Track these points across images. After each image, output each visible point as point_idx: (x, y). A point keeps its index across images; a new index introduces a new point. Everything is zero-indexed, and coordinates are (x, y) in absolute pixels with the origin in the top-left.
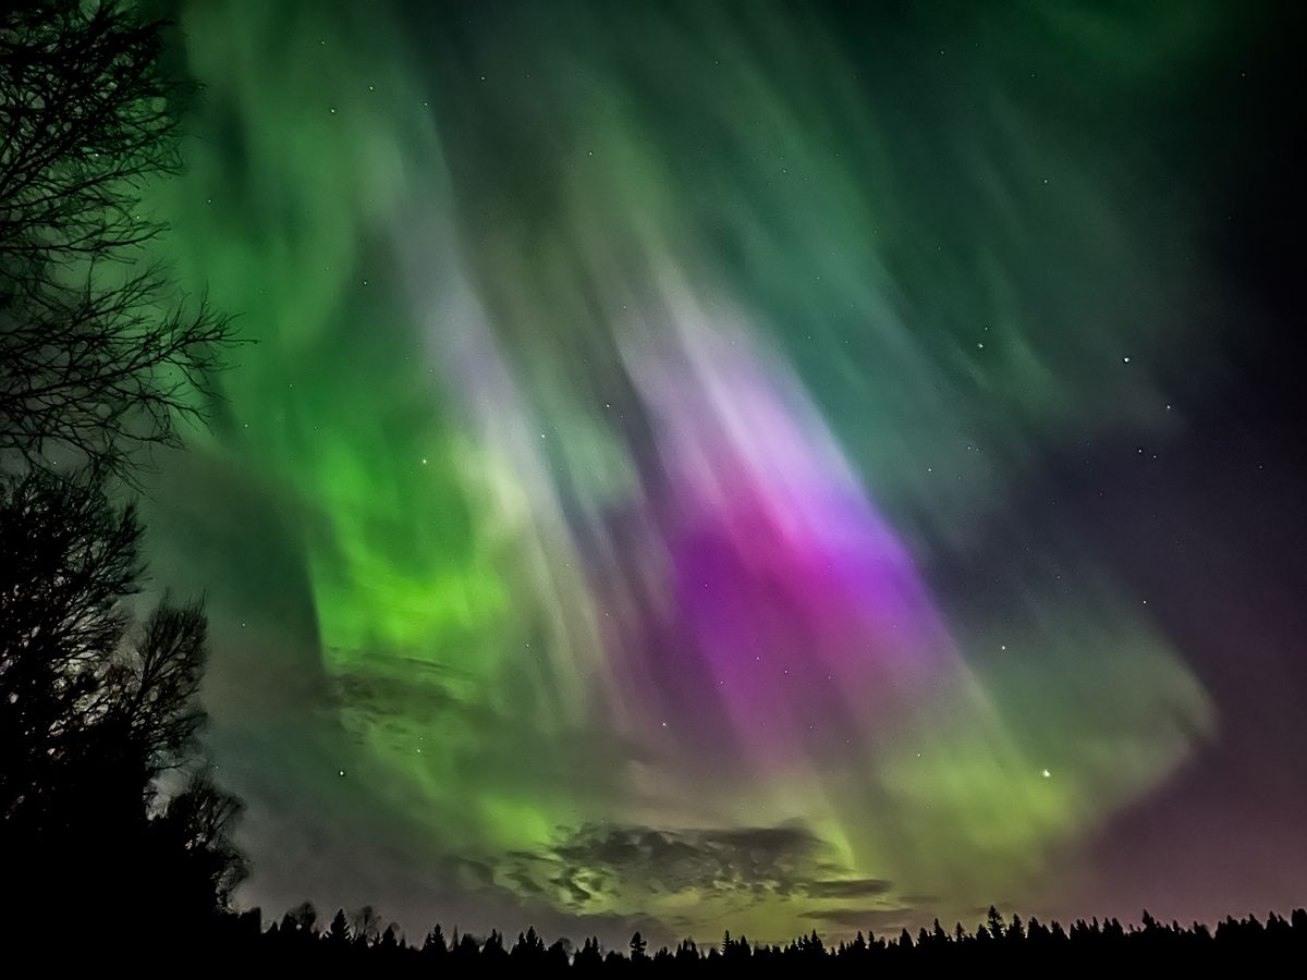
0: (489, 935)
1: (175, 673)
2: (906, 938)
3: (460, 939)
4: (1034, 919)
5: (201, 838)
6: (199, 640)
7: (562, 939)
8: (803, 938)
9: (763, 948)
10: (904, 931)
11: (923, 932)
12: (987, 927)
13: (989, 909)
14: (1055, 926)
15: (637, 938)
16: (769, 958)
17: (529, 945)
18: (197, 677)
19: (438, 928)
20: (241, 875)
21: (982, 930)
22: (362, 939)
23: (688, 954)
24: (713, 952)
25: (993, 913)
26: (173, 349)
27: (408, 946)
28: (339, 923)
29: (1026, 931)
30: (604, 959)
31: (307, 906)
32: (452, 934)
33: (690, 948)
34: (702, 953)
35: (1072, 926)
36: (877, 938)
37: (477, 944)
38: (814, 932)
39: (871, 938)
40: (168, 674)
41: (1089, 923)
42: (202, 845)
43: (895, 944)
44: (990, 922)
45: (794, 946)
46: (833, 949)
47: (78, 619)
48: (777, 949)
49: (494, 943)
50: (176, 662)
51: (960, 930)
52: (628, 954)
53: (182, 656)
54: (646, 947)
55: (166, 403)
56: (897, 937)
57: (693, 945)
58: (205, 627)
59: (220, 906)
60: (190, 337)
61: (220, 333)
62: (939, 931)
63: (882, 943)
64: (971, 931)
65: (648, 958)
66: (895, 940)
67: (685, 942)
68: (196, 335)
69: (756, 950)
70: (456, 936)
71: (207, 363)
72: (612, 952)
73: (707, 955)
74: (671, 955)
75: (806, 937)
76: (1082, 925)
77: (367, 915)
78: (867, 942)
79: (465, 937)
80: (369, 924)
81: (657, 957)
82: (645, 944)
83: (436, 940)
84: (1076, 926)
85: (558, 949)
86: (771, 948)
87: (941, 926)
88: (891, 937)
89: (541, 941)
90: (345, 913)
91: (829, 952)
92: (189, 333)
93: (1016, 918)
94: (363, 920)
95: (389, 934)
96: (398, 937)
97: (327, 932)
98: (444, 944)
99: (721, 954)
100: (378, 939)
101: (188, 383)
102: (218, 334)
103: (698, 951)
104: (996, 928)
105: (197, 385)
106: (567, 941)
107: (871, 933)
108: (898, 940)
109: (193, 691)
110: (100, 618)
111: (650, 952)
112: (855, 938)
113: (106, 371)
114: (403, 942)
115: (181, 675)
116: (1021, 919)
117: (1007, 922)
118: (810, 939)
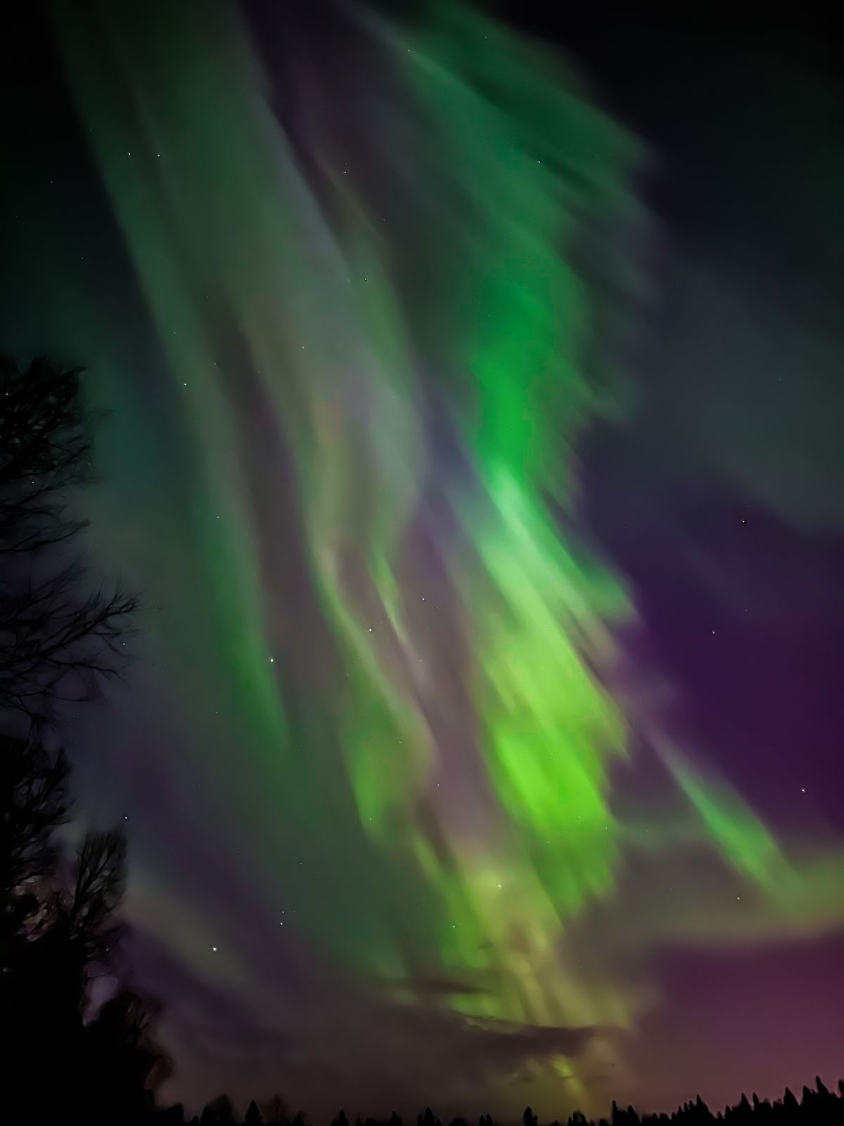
0: (389, 1118)
1: (101, 889)
2: (789, 1096)
6: (121, 858)
7: (457, 1118)
8: (688, 1103)
10: (787, 1090)
11: (806, 1090)
19: (342, 1114)
20: (166, 1072)
26: (96, 623)
28: (253, 1112)
31: (224, 1098)
32: (355, 1119)
36: (761, 1099)
39: (755, 1099)
40: (97, 890)
45: (680, 1112)
46: (719, 1112)
47: (22, 850)
50: (103, 879)
53: (106, 873)
55: (92, 667)
56: (781, 1096)
58: (125, 844)
60: (109, 612)
61: (131, 606)
62: (821, 1087)
63: (766, 1104)
66: (779, 1100)
68: (115, 609)
70: (358, 1119)
71: (123, 630)
75: (691, 1102)
77: (278, 1104)
78: (752, 1104)
79: (368, 1121)
80: (279, 1113)
87: (823, 1083)
89: (438, 1121)
90: (256, 1104)
91: (715, 1116)
92: (108, 609)
94: (274, 1110)
105: (113, 650)
106: (463, 1120)
107: (754, 1092)
108: (783, 1100)
109: (118, 904)
110: (40, 848)
112: (740, 1098)
113: (44, 647)
115: (107, 890)
118: (695, 1103)
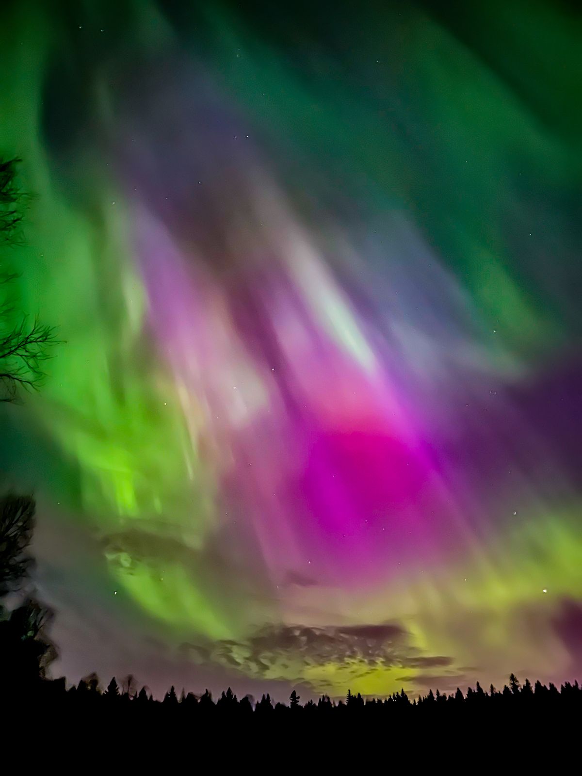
0: (204, 692)
1: (16, 534)
2: (459, 693)
3: (186, 695)
4: (538, 682)
5: (30, 634)
6: (31, 514)
7: (248, 695)
8: (396, 694)
9: (371, 700)
10: (458, 689)
11: (470, 690)
12: (509, 686)
13: (510, 676)
14: (552, 686)
15: (293, 695)
16: (375, 706)
17: (228, 698)
18: (29, 536)
19: (173, 688)
20: (54, 656)
21: (506, 688)
22: (126, 695)
23: (325, 703)
24: (340, 702)
25: (513, 678)
26: (18, 347)
27: (154, 699)
28: (113, 685)
29: (533, 689)
30: (274, 707)
31: (94, 675)
32: (181, 692)
33: (326, 701)
34: (334, 703)
35: (562, 686)
36: (441, 694)
37: (197, 698)
38: (402, 690)
39: (438, 694)
40: (13, 534)
41: (572, 684)
42: (32, 638)
43: (452, 698)
44: (511, 684)
45: (390, 699)
46: (414, 701)
48: (380, 701)
49: (207, 697)
50: (17, 528)
51: (492, 688)
52: (288, 704)
53: (20, 524)
54: (299, 700)
55: (14, 379)
56: (453, 693)
57: (328, 698)
58: (34, 506)
59: (41, 676)
60: (29, 340)
62: (479, 689)
63: (444, 697)
64: (499, 689)
65: (301, 707)
66: (453, 695)
67: (323, 696)
68: (32, 339)
69: (367, 702)
70: (183, 692)
71: (38, 355)
72: (279, 703)
73: (337, 705)
74: (315, 704)
76: (568, 685)
77: (130, 680)
78: (435, 696)
79: (189, 694)
80: (131, 686)
81: (306, 706)
82: (299, 698)
83: (171, 696)
84: (564, 685)
85: (246, 701)
86: (376, 700)
87: (481, 686)
88: (450, 693)
89: (235, 696)
90: (116, 680)
91: (412, 702)
92: (28, 338)
93: (527, 681)
94: (127, 684)
95: (143, 692)
96: (148, 694)
97: (106, 691)
98: (176, 698)
99: (346, 704)
100: (136, 695)
101: (27, 367)
102: (45, 338)
103: (332, 702)
104: (515, 687)
105: (32, 368)
106: (251, 696)
107: (438, 690)
108: (455, 695)
109: (27, 545)
111: (302, 703)
112: (428, 693)
114: (151, 697)
115: (20, 535)
116: (530, 681)
117: (522, 683)
118: (400, 694)
